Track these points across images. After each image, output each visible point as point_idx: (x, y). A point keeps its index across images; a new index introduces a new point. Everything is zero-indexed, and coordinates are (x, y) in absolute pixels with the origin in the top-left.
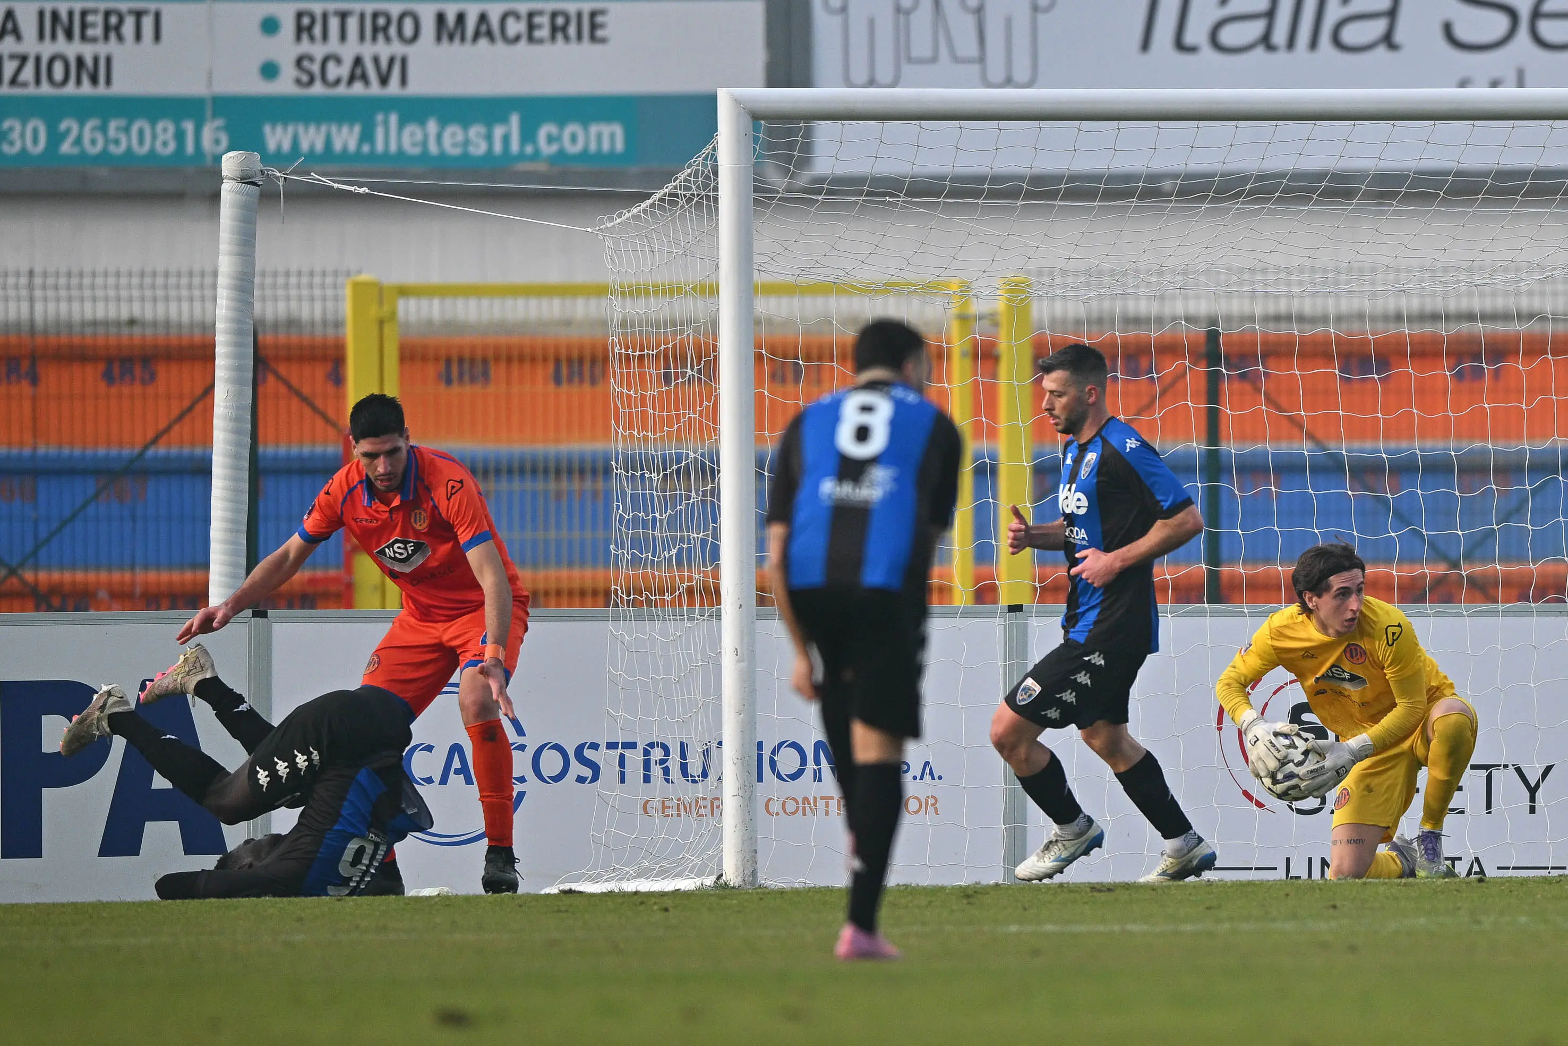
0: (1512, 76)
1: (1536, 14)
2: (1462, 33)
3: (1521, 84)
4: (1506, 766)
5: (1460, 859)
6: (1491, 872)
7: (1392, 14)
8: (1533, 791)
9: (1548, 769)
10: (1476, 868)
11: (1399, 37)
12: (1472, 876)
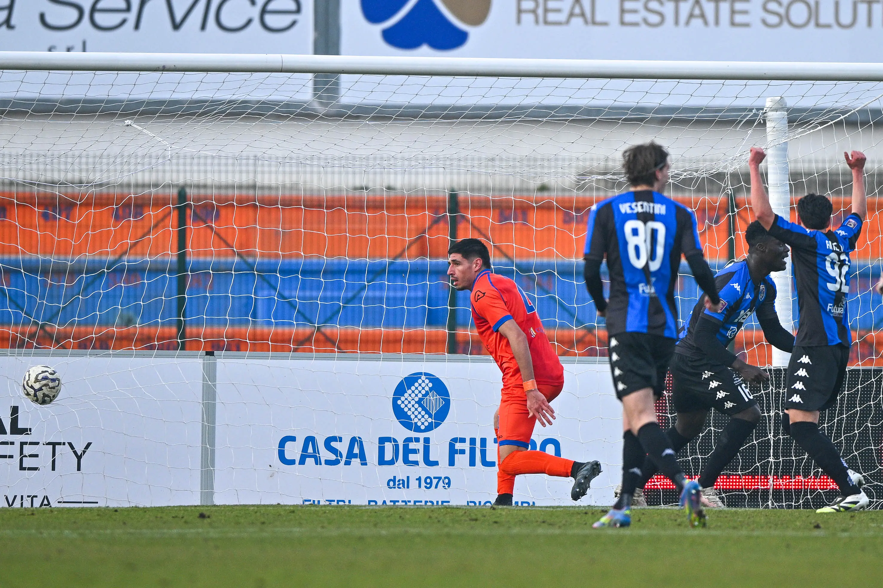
0: (80, 46)
1: (93, 10)
2: (50, 20)
3: (84, 50)
4: (64, 444)
5: (36, 496)
6: (54, 504)
7: (10, 8)
8: (79, 458)
9: (89, 445)
10: (46, 502)
11: (13, 22)
12: (43, 506)
